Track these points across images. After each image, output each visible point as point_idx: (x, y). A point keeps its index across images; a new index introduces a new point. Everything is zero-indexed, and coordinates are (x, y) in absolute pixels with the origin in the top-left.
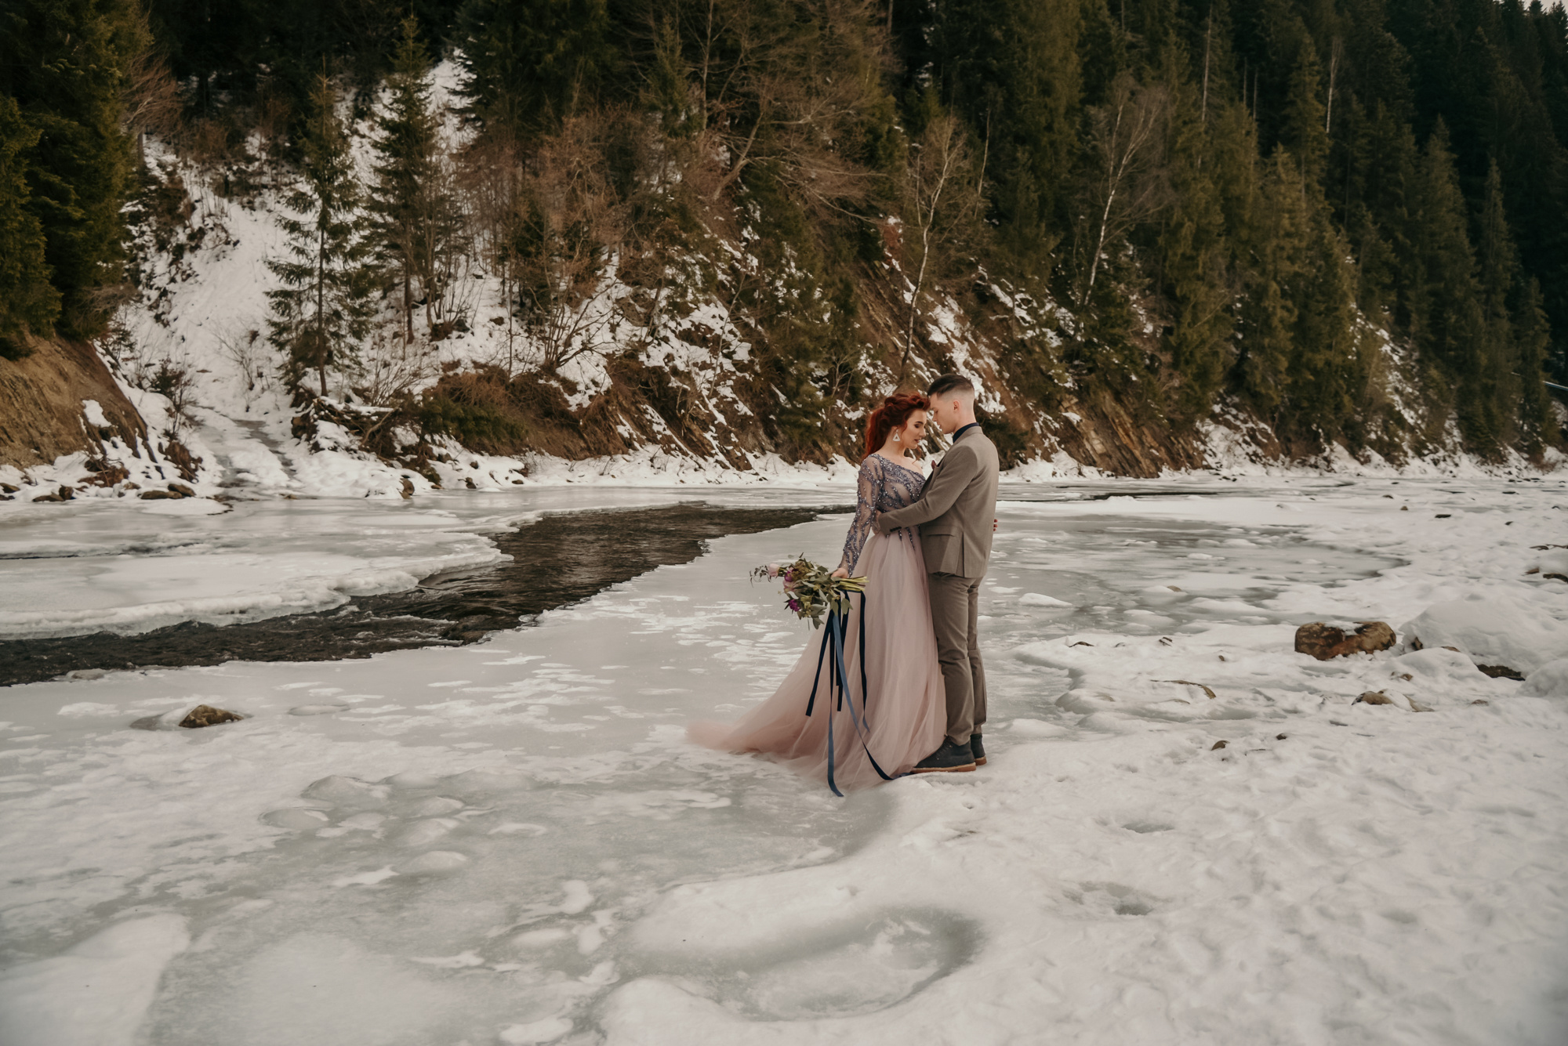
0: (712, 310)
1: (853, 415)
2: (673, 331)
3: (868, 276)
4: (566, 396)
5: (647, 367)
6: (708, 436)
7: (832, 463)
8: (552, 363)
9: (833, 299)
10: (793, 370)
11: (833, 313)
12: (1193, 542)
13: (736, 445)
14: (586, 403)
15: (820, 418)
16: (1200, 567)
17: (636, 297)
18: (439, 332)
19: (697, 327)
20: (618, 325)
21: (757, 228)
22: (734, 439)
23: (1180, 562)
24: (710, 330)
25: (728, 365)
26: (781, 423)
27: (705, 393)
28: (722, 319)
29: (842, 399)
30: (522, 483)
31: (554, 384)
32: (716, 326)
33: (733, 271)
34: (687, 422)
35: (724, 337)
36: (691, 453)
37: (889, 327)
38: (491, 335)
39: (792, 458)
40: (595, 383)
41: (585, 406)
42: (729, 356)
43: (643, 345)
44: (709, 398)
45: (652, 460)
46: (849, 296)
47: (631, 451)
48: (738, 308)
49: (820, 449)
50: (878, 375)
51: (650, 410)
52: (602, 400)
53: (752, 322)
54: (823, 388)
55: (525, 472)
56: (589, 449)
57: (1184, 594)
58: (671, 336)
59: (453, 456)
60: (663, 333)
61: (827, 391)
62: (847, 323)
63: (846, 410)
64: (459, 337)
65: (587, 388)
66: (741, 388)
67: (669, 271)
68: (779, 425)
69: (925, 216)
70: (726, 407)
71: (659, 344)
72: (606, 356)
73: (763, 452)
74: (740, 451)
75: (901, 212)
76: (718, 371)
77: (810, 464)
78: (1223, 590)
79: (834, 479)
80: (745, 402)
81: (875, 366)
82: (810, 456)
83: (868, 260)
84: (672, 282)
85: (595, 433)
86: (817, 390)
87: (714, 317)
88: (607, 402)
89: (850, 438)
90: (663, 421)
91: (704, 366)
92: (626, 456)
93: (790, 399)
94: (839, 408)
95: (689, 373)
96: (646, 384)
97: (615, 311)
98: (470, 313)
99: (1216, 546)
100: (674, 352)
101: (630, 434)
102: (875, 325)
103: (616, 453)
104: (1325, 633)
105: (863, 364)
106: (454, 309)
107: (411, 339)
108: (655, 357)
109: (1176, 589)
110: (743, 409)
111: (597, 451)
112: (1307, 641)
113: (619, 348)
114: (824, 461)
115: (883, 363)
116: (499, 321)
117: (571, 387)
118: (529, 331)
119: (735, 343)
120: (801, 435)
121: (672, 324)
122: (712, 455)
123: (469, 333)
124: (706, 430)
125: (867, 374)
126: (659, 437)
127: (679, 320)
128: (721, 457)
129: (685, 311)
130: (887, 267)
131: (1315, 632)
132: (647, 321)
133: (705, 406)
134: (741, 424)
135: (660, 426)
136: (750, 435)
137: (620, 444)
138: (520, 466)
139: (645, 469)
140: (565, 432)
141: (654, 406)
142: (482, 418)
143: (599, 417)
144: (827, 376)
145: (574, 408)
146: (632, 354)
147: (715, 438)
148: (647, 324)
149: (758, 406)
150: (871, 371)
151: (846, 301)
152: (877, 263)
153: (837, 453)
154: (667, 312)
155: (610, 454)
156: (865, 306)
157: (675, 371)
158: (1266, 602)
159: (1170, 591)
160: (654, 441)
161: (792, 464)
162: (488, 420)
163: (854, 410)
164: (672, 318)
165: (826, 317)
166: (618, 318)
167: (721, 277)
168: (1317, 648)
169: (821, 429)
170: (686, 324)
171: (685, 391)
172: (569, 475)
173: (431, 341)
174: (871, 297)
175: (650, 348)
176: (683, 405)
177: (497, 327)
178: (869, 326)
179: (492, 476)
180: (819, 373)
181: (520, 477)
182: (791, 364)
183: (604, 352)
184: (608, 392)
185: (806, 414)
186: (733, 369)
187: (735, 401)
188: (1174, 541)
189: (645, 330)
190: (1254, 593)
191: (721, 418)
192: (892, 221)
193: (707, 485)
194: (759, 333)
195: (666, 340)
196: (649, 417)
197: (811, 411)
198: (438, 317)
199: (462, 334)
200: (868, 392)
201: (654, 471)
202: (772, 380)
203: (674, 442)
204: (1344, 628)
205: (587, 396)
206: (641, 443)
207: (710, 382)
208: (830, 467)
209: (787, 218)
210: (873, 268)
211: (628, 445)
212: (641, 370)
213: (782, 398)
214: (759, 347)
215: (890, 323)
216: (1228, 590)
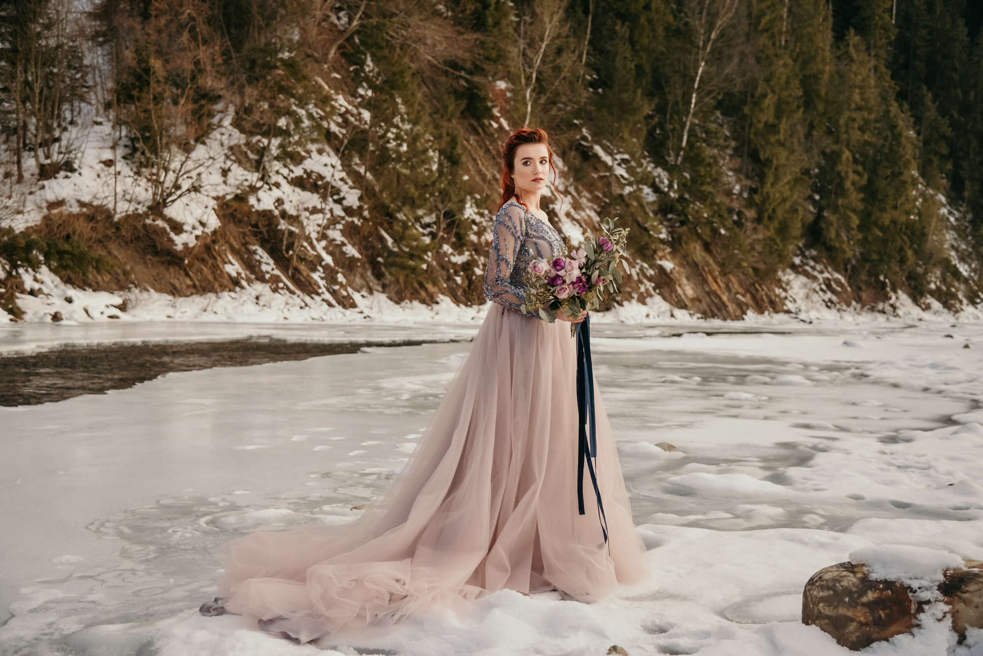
0: (325, 159)
1: (459, 259)
2: (285, 178)
3: (477, 133)
4: (172, 235)
5: (257, 211)
6: (316, 276)
7: (437, 303)
8: (159, 203)
9: (441, 152)
10: (400, 216)
11: (441, 164)
12: (741, 379)
13: (341, 284)
14: (192, 242)
15: (425, 261)
16: (733, 410)
17: (247, 144)
18: (46, 172)
19: (309, 174)
20: (229, 170)
21: (372, 86)
22: (340, 278)
23: (713, 402)
24: (321, 177)
25: (338, 211)
26: (387, 265)
27: (314, 236)
28: (333, 167)
29: (447, 244)
30: (117, 317)
31: (160, 223)
32: (327, 173)
33: (346, 123)
34: (295, 262)
35: (334, 184)
36: (298, 292)
37: (496, 180)
38: (98, 176)
39: (398, 299)
40: (203, 224)
41: (191, 245)
42: (339, 201)
43: (253, 189)
44: (318, 240)
45: (257, 298)
46: (454, 148)
47: (238, 289)
48: (350, 158)
49: (426, 290)
50: (484, 224)
51: (260, 251)
52: (209, 240)
53: (362, 170)
54: (431, 233)
55: (123, 307)
56: (195, 286)
57: (679, 455)
58: (283, 182)
59: (46, 290)
60: (275, 178)
61: (433, 235)
62: (454, 175)
63: (452, 254)
64: (67, 177)
65: (194, 228)
66: (350, 232)
67: (282, 122)
68: (386, 266)
69: (528, 78)
70: (335, 250)
71: (270, 189)
72: (216, 198)
73: (371, 291)
74: (346, 290)
75: (508, 77)
76: (329, 216)
77: (416, 303)
78: (739, 446)
79: (437, 318)
80: (353, 245)
81: (482, 215)
82: (415, 295)
83: (478, 119)
84: (285, 133)
85: (201, 271)
86: (424, 235)
87: (326, 165)
88: (214, 242)
89: (455, 280)
90: (271, 262)
91: (314, 211)
92: (232, 294)
93: (396, 241)
94: (445, 253)
95: (298, 217)
96: (256, 226)
97: (227, 157)
98: (79, 155)
99: (765, 383)
100: (284, 197)
101: (239, 274)
102: (483, 177)
103: (222, 291)
104: (871, 596)
105: (470, 212)
106: (63, 150)
107: (21, 179)
108: (265, 201)
109: (670, 448)
110: (351, 251)
111: (203, 288)
112: (828, 611)
113: (228, 191)
114: (430, 301)
115: (490, 212)
116: (109, 163)
117: (178, 228)
118: (138, 173)
119: (344, 188)
120: (407, 276)
121: (285, 171)
122: (318, 294)
123: (76, 174)
124: (314, 270)
125: (474, 222)
126: (267, 276)
127: (292, 167)
128: (328, 296)
129: (297, 159)
130: (495, 125)
131: (847, 592)
132: (258, 166)
133: (313, 248)
134: (349, 265)
135: (268, 265)
136: (358, 276)
137: (226, 282)
138: (118, 301)
139: (250, 307)
140: (172, 270)
141: (262, 246)
142: (66, 252)
143: (206, 256)
144: (435, 223)
145: (180, 247)
146: (240, 198)
147: (322, 278)
148: (257, 170)
149: (366, 248)
150: (478, 219)
151: (452, 153)
152: (486, 122)
153: (443, 294)
154: (277, 158)
155: (216, 292)
156: (474, 160)
157: (284, 214)
158: (794, 472)
159: (658, 450)
160: (261, 278)
161: (397, 303)
162: (73, 255)
163: (461, 253)
164: (285, 166)
165: (435, 167)
166: (229, 163)
167: (334, 128)
168: (852, 627)
169: (426, 271)
170: (298, 171)
171: (291, 233)
172: (170, 311)
173: (39, 180)
174: (481, 153)
175: (261, 194)
176: (290, 246)
177: (106, 168)
178: (477, 178)
179: (86, 311)
180: (427, 220)
181: (117, 312)
182: (399, 210)
183: (214, 194)
184: (215, 232)
185: (411, 256)
186: (342, 214)
187: (343, 244)
188: (722, 378)
189: (256, 176)
190: (783, 452)
191: (328, 259)
192: (502, 85)
193: (310, 321)
194: (367, 181)
195: (277, 185)
196: (258, 257)
197: (417, 254)
198: (47, 157)
199: (69, 174)
200: (474, 238)
201: (258, 308)
202: (381, 225)
203: (282, 281)
204: (915, 585)
205: (193, 237)
206: (250, 282)
207: (319, 225)
208: (435, 307)
209: (394, 74)
210: (483, 126)
211: (235, 283)
212: (250, 212)
213: (390, 241)
214: (367, 193)
215: (498, 176)
216: (747, 446)
